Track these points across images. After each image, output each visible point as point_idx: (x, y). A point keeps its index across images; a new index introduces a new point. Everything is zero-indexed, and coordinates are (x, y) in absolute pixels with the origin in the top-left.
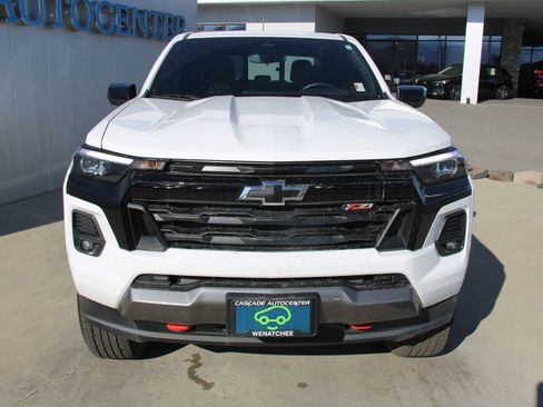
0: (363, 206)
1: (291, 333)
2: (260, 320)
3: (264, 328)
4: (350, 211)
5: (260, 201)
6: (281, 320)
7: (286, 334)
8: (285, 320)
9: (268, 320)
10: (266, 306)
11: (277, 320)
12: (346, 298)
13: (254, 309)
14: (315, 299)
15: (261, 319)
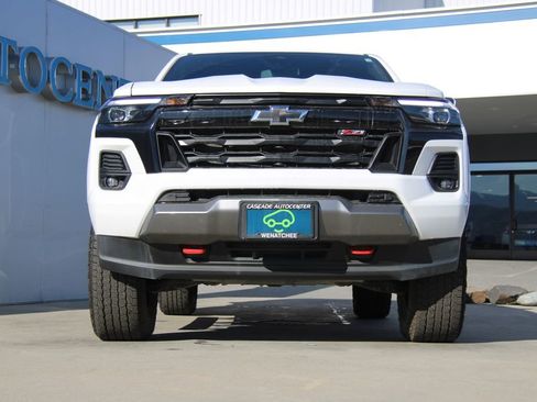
0: (355, 132)
1: (295, 236)
2: (268, 223)
3: (271, 231)
4: (345, 136)
5: (268, 122)
6: (286, 223)
7: (290, 236)
8: (290, 224)
9: (275, 223)
10: (273, 209)
11: (283, 223)
12: (342, 208)
13: (263, 212)
14: (316, 206)
15: (268, 221)
